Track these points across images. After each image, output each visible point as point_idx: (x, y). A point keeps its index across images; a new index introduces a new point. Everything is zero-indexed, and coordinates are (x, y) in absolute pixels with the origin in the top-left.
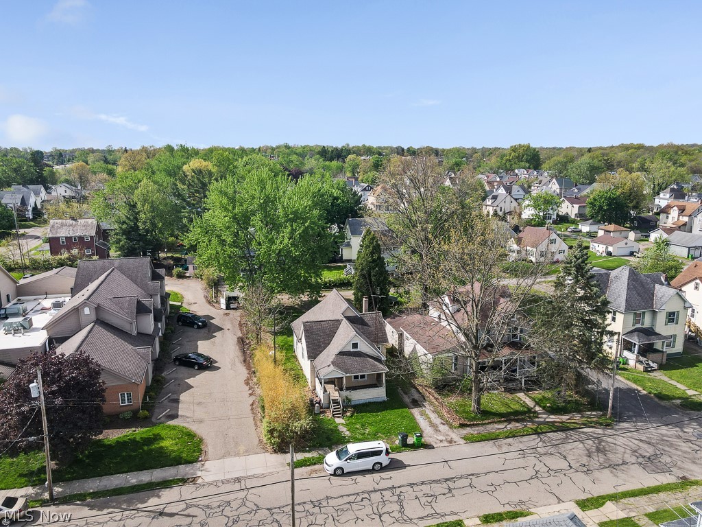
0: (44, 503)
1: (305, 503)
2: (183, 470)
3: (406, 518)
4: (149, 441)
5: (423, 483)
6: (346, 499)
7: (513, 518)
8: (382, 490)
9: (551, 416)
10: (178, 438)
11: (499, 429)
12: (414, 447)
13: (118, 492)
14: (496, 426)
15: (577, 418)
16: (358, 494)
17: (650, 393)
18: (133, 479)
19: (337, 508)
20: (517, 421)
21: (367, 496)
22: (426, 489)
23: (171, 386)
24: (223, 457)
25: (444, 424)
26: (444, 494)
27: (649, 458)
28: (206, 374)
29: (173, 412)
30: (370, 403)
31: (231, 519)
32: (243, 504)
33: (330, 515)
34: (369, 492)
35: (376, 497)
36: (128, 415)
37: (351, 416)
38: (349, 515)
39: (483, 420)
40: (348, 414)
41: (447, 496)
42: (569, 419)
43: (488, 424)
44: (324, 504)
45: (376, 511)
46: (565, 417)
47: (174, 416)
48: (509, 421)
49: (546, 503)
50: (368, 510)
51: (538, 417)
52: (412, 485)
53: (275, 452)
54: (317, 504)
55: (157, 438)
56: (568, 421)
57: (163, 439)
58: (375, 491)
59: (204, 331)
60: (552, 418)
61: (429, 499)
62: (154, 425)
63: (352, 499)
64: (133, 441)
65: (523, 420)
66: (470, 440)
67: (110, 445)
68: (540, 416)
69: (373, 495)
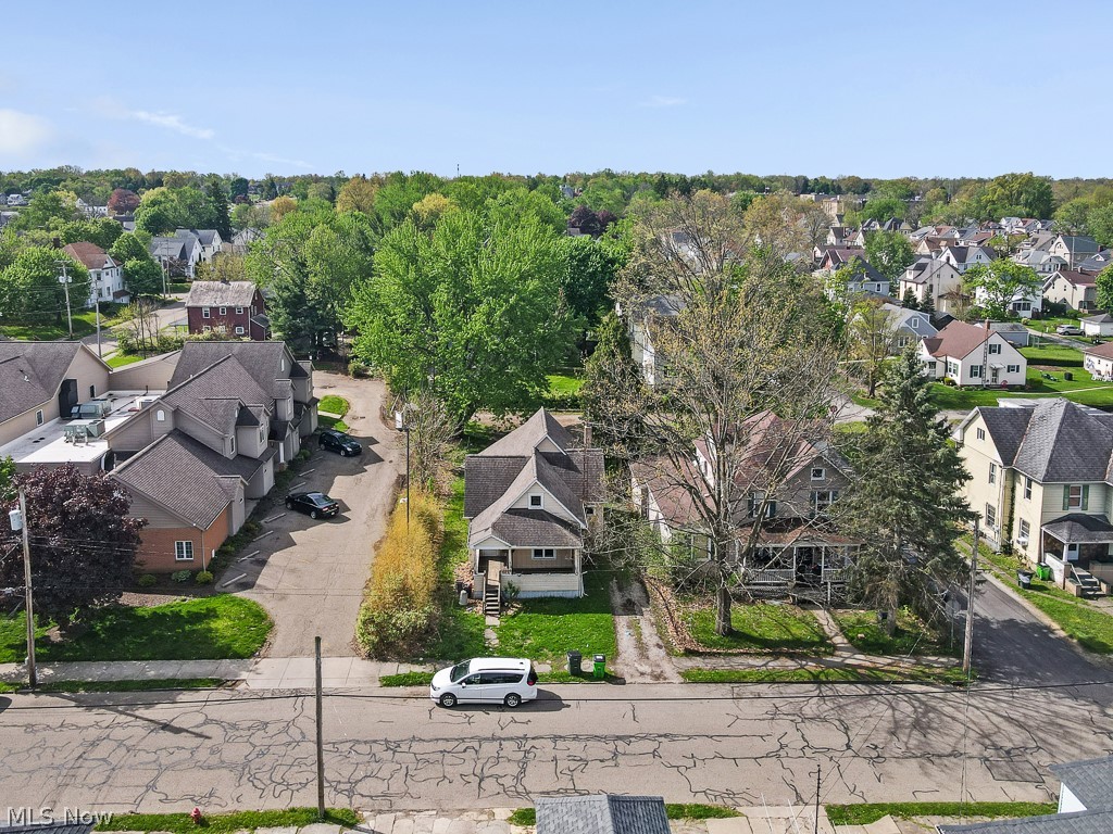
0: (21, 689)
1: (375, 741)
2: (226, 667)
3: (520, 789)
4: (196, 617)
5: (576, 738)
6: (442, 745)
7: (700, 817)
8: (504, 739)
9: (857, 656)
10: (240, 619)
11: (752, 666)
12: (591, 678)
13: (123, 686)
14: (751, 661)
15: (906, 664)
16: (463, 740)
17: (1071, 636)
18: (153, 670)
19: (419, 757)
20: (791, 656)
21: (476, 745)
22: (576, 748)
23: (264, 540)
24: (293, 654)
25: (660, 647)
26: (601, 761)
27: (1008, 752)
28: (326, 527)
29: (249, 579)
30: (552, 598)
31: (257, 749)
32: (286, 730)
33: (404, 766)
34: (481, 740)
35: (490, 749)
36: (183, 576)
37: (513, 617)
38: (434, 771)
39: (729, 648)
40: (510, 612)
41: (606, 763)
42: (889, 664)
43: (736, 655)
44: (404, 747)
45: (478, 771)
46: (882, 661)
47: (246, 585)
48: (776, 655)
49: (772, 800)
50: (467, 768)
51: (832, 655)
52: (555, 738)
53: (370, 657)
54: (392, 746)
55: (211, 614)
56: (886, 668)
57: (217, 617)
58: (493, 739)
59: (354, 461)
60: (860, 659)
61: (573, 765)
62: (214, 594)
63: (450, 746)
64: (177, 616)
65: (803, 656)
66: (690, 678)
67: (143, 617)
68: (838, 653)
69: (485, 745)
